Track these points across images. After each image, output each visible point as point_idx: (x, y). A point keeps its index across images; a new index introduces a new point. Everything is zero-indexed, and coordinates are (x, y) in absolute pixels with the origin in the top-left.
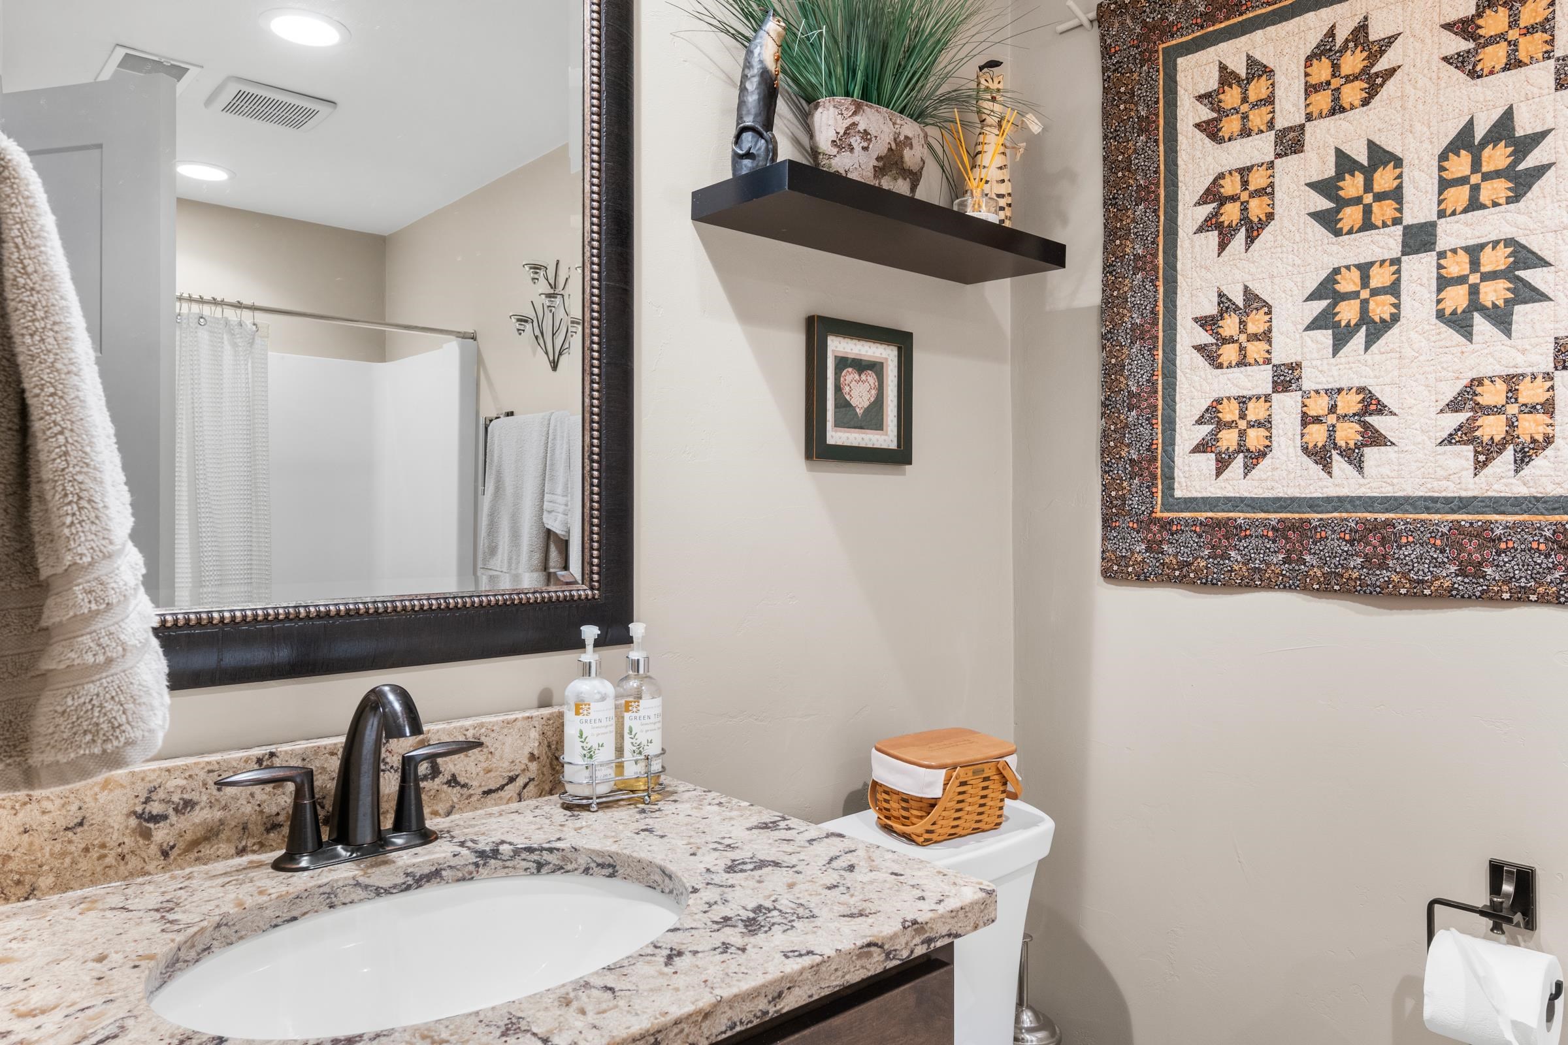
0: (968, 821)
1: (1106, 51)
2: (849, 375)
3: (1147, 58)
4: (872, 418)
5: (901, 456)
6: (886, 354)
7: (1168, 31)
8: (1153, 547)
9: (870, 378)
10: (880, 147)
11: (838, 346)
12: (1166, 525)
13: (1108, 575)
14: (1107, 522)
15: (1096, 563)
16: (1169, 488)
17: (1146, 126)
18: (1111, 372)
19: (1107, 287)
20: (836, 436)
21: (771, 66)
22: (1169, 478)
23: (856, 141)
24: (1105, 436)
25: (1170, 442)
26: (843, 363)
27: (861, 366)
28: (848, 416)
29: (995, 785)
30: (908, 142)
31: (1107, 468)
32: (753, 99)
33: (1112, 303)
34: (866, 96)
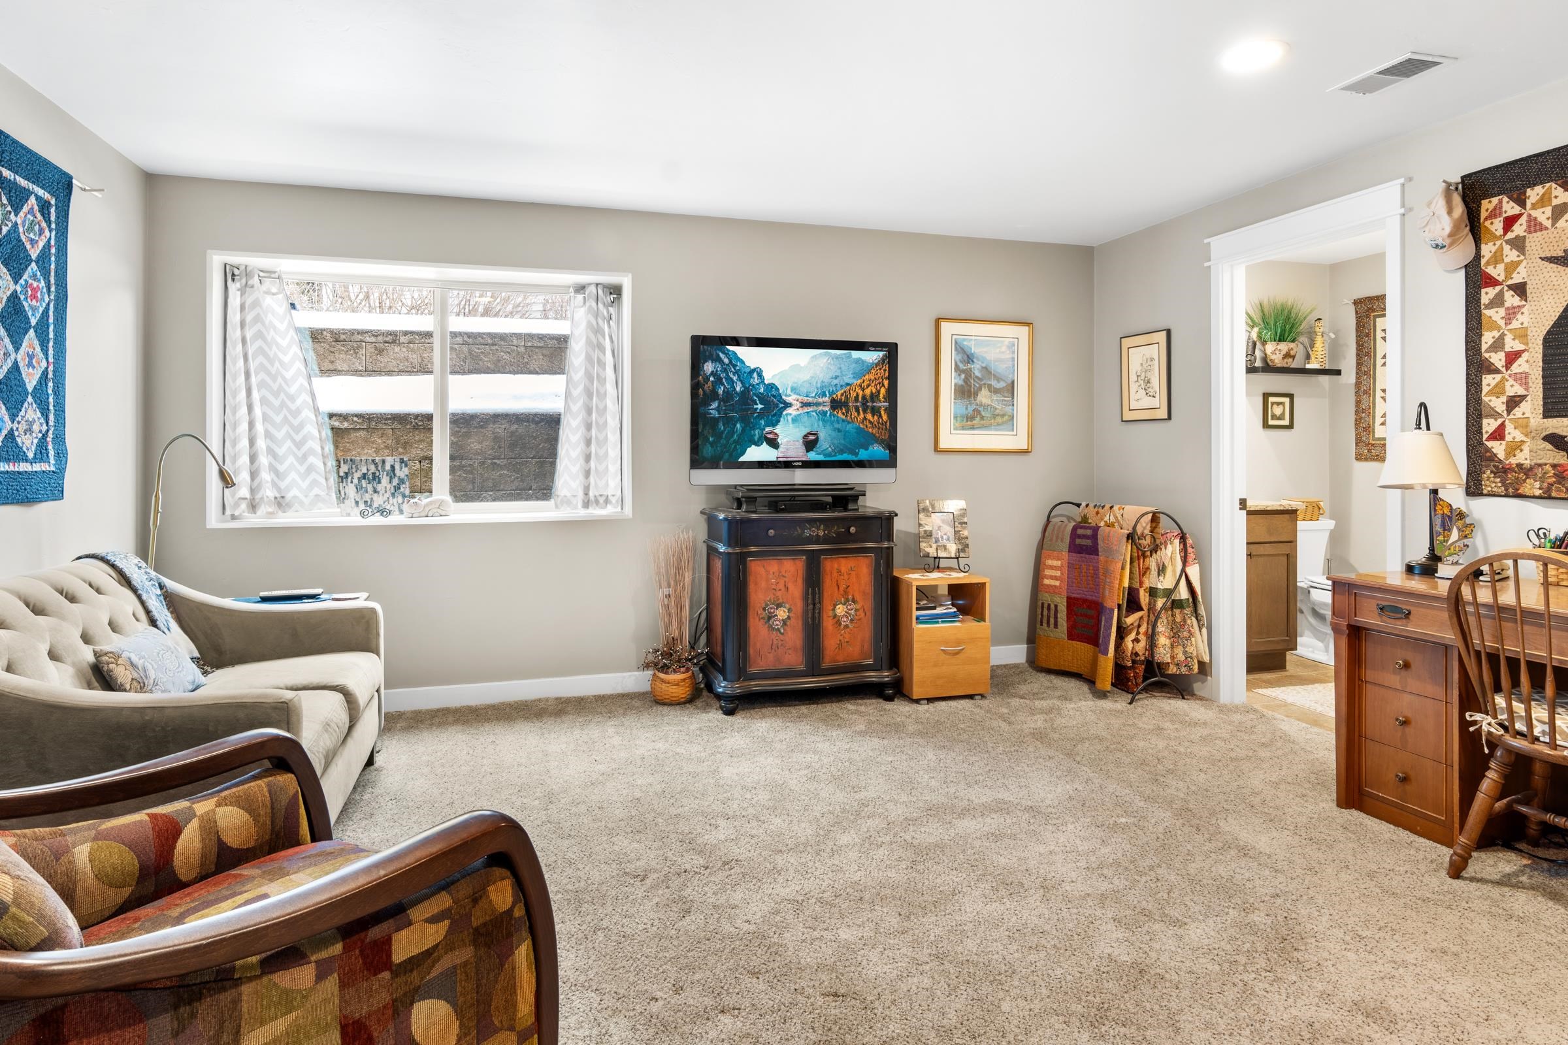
0: (1309, 517)
1: (1357, 312)
2: (1275, 406)
3: (1368, 317)
4: (1281, 418)
5: (1291, 426)
6: (1286, 400)
7: (1374, 311)
8: (1369, 451)
9: (1281, 406)
10: (1284, 352)
11: (1271, 399)
12: (1373, 445)
13: (1357, 459)
14: (1357, 444)
15: (1354, 456)
16: (1374, 435)
17: (1368, 335)
18: (1358, 403)
19: (1357, 378)
20: (1271, 422)
21: (1255, 339)
22: (1374, 432)
23: (1277, 352)
24: (1356, 420)
25: (1374, 422)
26: (1273, 404)
27: (1278, 404)
28: (1274, 417)
29: (1316, 508)
30: (1292, 349)
31: (1357, 429)
32: (1250, 348)
33: (1358, 384)
34: (1280, 340)
